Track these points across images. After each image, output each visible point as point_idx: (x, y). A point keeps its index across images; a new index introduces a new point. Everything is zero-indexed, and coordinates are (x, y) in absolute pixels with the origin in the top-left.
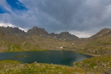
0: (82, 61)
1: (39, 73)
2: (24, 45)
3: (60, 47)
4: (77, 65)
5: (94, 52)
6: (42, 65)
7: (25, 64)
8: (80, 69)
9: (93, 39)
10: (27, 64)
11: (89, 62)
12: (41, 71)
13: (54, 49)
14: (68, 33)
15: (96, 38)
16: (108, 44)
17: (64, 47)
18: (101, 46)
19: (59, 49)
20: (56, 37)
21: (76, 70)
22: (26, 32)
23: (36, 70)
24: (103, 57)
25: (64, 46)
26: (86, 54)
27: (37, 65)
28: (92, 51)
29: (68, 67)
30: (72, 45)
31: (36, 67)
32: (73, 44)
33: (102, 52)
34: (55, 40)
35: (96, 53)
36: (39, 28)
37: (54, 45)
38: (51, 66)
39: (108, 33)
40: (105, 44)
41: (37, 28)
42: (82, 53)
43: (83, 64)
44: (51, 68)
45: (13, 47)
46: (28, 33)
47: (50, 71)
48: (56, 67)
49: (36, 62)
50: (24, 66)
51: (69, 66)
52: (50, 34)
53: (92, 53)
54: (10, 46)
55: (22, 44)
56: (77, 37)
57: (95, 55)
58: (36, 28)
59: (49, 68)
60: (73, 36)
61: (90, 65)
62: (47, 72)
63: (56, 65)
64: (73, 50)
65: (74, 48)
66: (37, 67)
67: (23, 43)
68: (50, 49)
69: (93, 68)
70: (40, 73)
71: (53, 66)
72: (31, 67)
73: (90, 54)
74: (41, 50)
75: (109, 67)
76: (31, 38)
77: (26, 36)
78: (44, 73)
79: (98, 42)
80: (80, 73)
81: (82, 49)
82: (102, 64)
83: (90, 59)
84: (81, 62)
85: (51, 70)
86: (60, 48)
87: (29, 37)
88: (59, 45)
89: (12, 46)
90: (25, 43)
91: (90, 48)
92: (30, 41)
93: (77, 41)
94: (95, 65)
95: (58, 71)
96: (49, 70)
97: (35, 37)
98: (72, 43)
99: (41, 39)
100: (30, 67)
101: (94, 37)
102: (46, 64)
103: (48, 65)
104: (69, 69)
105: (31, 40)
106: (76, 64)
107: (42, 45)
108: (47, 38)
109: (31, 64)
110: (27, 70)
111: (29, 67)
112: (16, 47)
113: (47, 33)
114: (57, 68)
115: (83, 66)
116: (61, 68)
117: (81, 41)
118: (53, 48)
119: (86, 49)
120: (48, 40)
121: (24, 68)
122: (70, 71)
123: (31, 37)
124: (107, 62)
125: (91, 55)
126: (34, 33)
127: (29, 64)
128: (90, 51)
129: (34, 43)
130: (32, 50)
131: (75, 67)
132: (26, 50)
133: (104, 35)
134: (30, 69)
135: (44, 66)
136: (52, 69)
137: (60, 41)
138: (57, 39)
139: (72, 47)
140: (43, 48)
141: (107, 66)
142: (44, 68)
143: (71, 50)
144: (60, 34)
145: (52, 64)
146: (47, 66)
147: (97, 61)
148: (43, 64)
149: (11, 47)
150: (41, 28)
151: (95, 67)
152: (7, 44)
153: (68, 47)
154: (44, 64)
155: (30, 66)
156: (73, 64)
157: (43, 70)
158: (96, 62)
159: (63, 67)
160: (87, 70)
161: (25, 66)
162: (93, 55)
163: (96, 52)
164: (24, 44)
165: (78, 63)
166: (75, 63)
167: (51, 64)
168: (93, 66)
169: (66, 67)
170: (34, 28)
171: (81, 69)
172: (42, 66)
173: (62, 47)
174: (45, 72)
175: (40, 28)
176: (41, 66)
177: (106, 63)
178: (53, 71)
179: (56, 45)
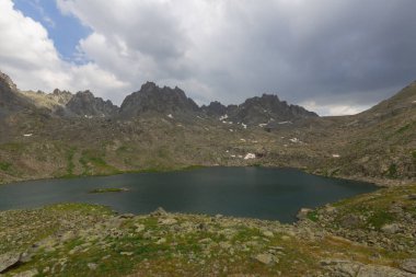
2: (117, 152)
3: (244, 153)
4: (315, 220)
5: (385, 168)
6: (184, 220)
8: (325, 233)
9: (382, 118)
10: (131, 215)
11: (362, 209)
12: (181, 247)
13: (223, 163)
15: (394, 114)
17: (259, 155)
19: (242, 160)
20: (226, 117)
23: (163, 240)
25: (259, 149)
26: (350, 178)
27: (164, 222)
28: (377, 166)
30: (295, 145)
31: (161, 228)
32: (294, 140)
34: (226, 128)
35: (393, 172)
37: (220, 148)
41: (156, 89)
42: (334, 173)
43: (339, 216)
45: (81, 161)
46: (125, 110)
48: (236, 227)
50: (119, 224)
51: (282, 223)
52: (204, 107)
53: (374, 175)
54: (70, 158)
56: (313, 114)
57: (387, 182)
59: (210, 235)
60: (294, 112)
61: (370, 221)
63: (237, 221)
64: (295, 164)
65: (299, 158)
66: (166, 227)
67: (113, 144)
68: (208, 164)
69: (379, 230)
72: (146, 230)
73: (365, 179)
74: (177, 168)
76: (138, 128)
77: (118, 122)
79: (401, 130)
81: (333, 159)
83: (369, 197)
84: (330, 209)
86: (246, 158)
87: (129, 122)
88: (241, 147)
89: (77, 156)
90: (117, 144)
91: (366, 153)
92: (135, 137)
93: (311, 129)
94: (391, 218)
97: (149, 122)
98: (292, 137)
99: (172, 127)
100: (141, 228)
102: (198, 217)
105: (138, 134)
106: (309, 215)
107: (176, 150)
108: (193, 124)
111: (136, 228)
112: (93, 159)
115: (338, 221)
117: (327, 128)
118: (219, 159)
119: (348, 159)
120: (199, 133)
121: (120, 232)
123: (137, 123)
125: (369, 180)
126: (146, 108)
128: (366, 166)
129: (151, 142)
132: (123, 169)
134: (141, 238)
135: (189, 224)
137: (245, 134)
138: (231, 127)
139: (290, 152)
140: (184, 161)
142: (191, 234)
143: (287, 165)
144: (243, 105)
145: (218, 216)
146: (201, 227)
147: (401, 203)
149: (76, 161)
150: (169, 88)
152: (63, 151)
153: (274, 155)
155: (139, 224)
157: (190, 242)
158: (397, 208)
162: (379, 182)
163: (393, 168)
164: (115, 148)
165: (315, 213)
166: (304, 211)
168: (383, 223)
172: (183, 225)
173: (253, 156)
175: (165, 88)
176: (179, 223)
179: (230, 149)
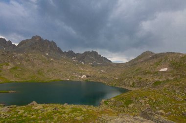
0: (114, 98)
1: (39, 122)
2: (10, 70)
3: (81, 75)
4: (107, 104)
5: (131, 84)
6: (47, 107)
7: (12, 106)
8: (109, 109)
9: (132, 65)
10: (15, 106)
11: (123, 99)
12: (44, 118)
13: (72, 79)
14: (96, 53)
15: (135, 64)
16: (149, 73)
17: (88, 76)
18: (140, 76)
19: (80, 78)
20: (75, 58)
21: (103, 112)
22: (17, 45)
23: (34, 116)
24: (142, 90)
25: (88, 74)
26: (121, 87)
27: (36, 108)
28: (129, 83)
29: (92, 108)
30: (102, 73)
31: (34, 111)
32: (102, 71)
33: (141, 84)
34: (74, 63)
35: (133, 86)
36: (44, 39)
37: (71, 72)
38: (64, 108)
39: (151, 58)
40: (146, 73)
41: (41, 40)
42: (115, 85)
43: (115, 102)
44: (64, 110)
46: (19, 47)
47: (60, 117)
48: (72, 108)
49: (34, 102)
50: (7, 111)
51: (94, 106)
52: (65, 52)
53: (128, 86)
55: (4, 67)
56: (110, 61)
57: (132, 89)
58: (38, 39)
59: (59, 112)
60: (103, 60)
61: (125, 103)
62: (56, 119)
63: (73, 106)
64: (102, 81)
65: (104, 78)
66: (37, 111)
67: (9, 65)
68: (64, 79)
69: (127, 107)
70: (42, 121)
71: (68, 107)
72: (25, 113)
73: (125, 88)
74: (47, 80)
75: (147, 105)
76: (27, 58)
77: (14, 53)
78: (49, 120)
79: (137, 70)
80: (110, 115)
81: (115, 79)
82: (140, 101)
83: (125, 94)
84: (112, 99)
85: (63, 115)
86: (82, 77)
87: (21, 54)
88: (80, 72)
90: (11, 65)
91: (127, 78)
92: (24, 63)
93: (109, 67)
94: (130, 102)
95: (76, 116)
96: (60, 115)
97: (35, 56)
99: (47, 60)
100: (21, 112)
101: (133, 63)
102: (55, 105)
103: (59, 106)
104: (93, 111)
105: (26, 61)
106: (105, 102)
107: (48, 71)
108: (59, 60)
109: (24, 106)
110: (14, 118)
111: (19, 112)
113: (59, 50)
114: (74, 110)
115: (115, 104)
116: (81, 110)
117: (114, 67)
118: (70, 77)
119: (120, 80)
120: (61, 64)
121: (8, 115)
122: (94, 114)
123: (27, 55)
124: (146, 97)
125: (126, 88)
126: (34, 48)
127: (19, 107)
128: (126, 83)
129: (34, 66)
130: (27, 80)
131: (103, 107)
132: (13, 80)
133: (145, 61)
134: (22, 116)
135: (50, 108)
136: (64, 113)
137: (83, 66)
138: (77, 63)
139: (100, 76)
140: (51, 77)
141: (145, 103)
142: (51, 113)
143: (99, 81)
144: (83, 54)
145: (66, 104)
146: (55, 109)
147: (134, 96)
148: (48, 105)
150: (48, 41)
151: (131, 106)
153: (94, 76)
154: (51, 105)
155: (21, 110)
156: (101, 103)
157: (48, 116)
158: (133, 99)
159: (85, 108)
160: (120, 111)
161: (9, 112)
162: (129, 89)
163: (134, 84)
164: (9, 67)
165: (107, 101)
166: (103, 100)
167: (63, 104)
168: (128, 105)
169: (89, 108)
170: (34, 38)
171: (111, 110)
172: (46, 109)
173: (85, 76)
174: (52, 118)
175: (46, 40)
176: (44, 108)
177: (144, 100)
178: (67, 117)
179: (75, 73)
